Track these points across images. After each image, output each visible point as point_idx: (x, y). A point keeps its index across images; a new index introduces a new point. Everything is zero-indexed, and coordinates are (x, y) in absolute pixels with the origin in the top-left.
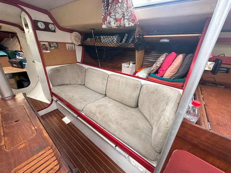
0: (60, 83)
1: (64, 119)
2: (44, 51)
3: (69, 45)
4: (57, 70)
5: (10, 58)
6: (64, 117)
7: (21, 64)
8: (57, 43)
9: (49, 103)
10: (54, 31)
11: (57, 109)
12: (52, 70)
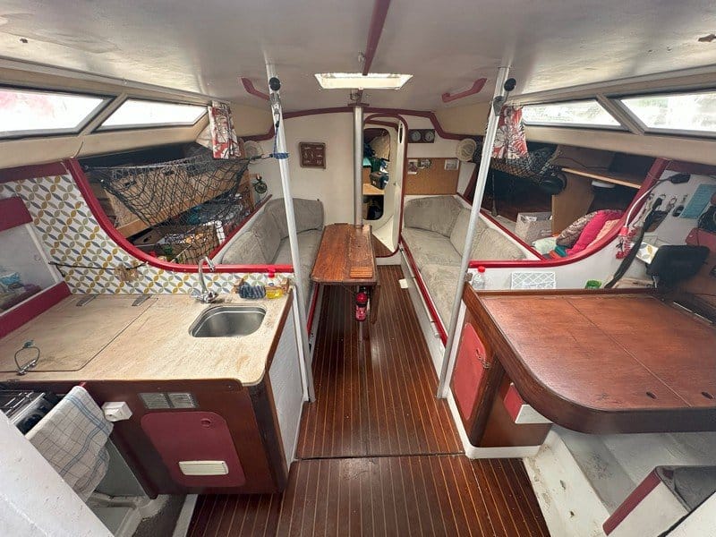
0: (415, 224)
1: (401, 281)
2: (410, 173)
3: (450, 162)
4: (418, 202)
5: (372, 171)
6: (403, 278)
7: (381, 183)
8: (430, 160)
9: (393, 251)
10: (432, 141)
11: (400, 266)
12: (411, 201)
